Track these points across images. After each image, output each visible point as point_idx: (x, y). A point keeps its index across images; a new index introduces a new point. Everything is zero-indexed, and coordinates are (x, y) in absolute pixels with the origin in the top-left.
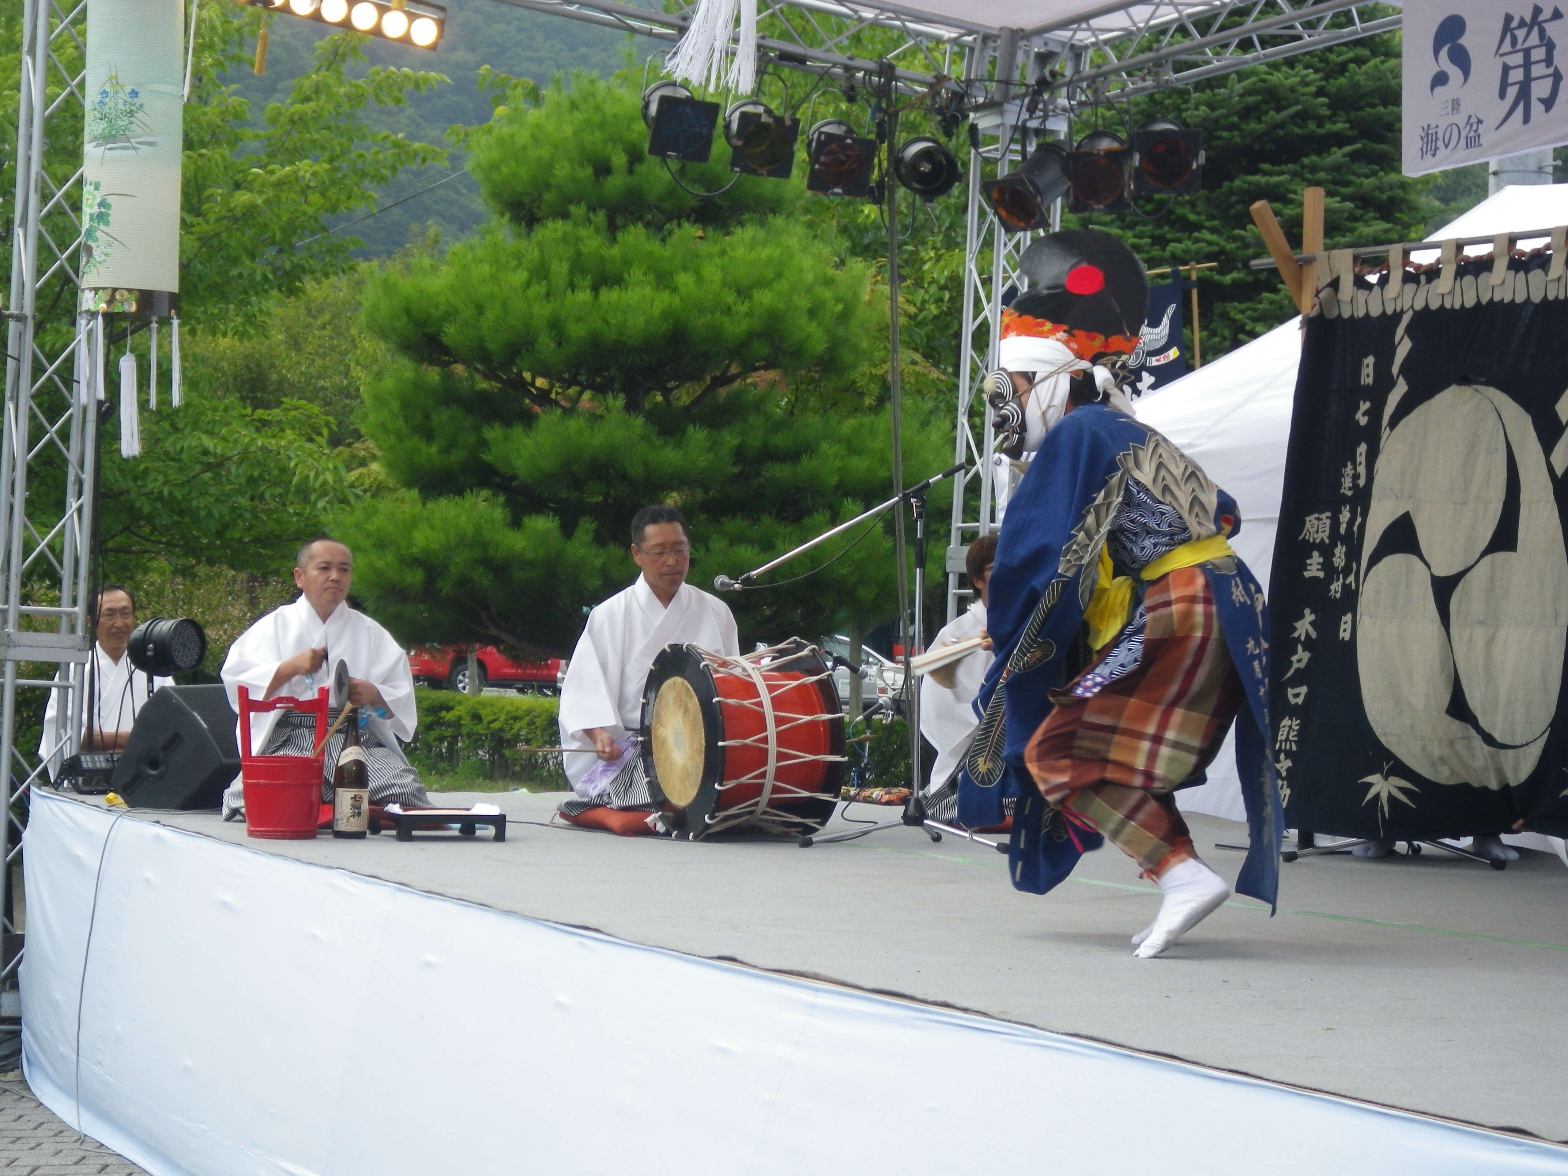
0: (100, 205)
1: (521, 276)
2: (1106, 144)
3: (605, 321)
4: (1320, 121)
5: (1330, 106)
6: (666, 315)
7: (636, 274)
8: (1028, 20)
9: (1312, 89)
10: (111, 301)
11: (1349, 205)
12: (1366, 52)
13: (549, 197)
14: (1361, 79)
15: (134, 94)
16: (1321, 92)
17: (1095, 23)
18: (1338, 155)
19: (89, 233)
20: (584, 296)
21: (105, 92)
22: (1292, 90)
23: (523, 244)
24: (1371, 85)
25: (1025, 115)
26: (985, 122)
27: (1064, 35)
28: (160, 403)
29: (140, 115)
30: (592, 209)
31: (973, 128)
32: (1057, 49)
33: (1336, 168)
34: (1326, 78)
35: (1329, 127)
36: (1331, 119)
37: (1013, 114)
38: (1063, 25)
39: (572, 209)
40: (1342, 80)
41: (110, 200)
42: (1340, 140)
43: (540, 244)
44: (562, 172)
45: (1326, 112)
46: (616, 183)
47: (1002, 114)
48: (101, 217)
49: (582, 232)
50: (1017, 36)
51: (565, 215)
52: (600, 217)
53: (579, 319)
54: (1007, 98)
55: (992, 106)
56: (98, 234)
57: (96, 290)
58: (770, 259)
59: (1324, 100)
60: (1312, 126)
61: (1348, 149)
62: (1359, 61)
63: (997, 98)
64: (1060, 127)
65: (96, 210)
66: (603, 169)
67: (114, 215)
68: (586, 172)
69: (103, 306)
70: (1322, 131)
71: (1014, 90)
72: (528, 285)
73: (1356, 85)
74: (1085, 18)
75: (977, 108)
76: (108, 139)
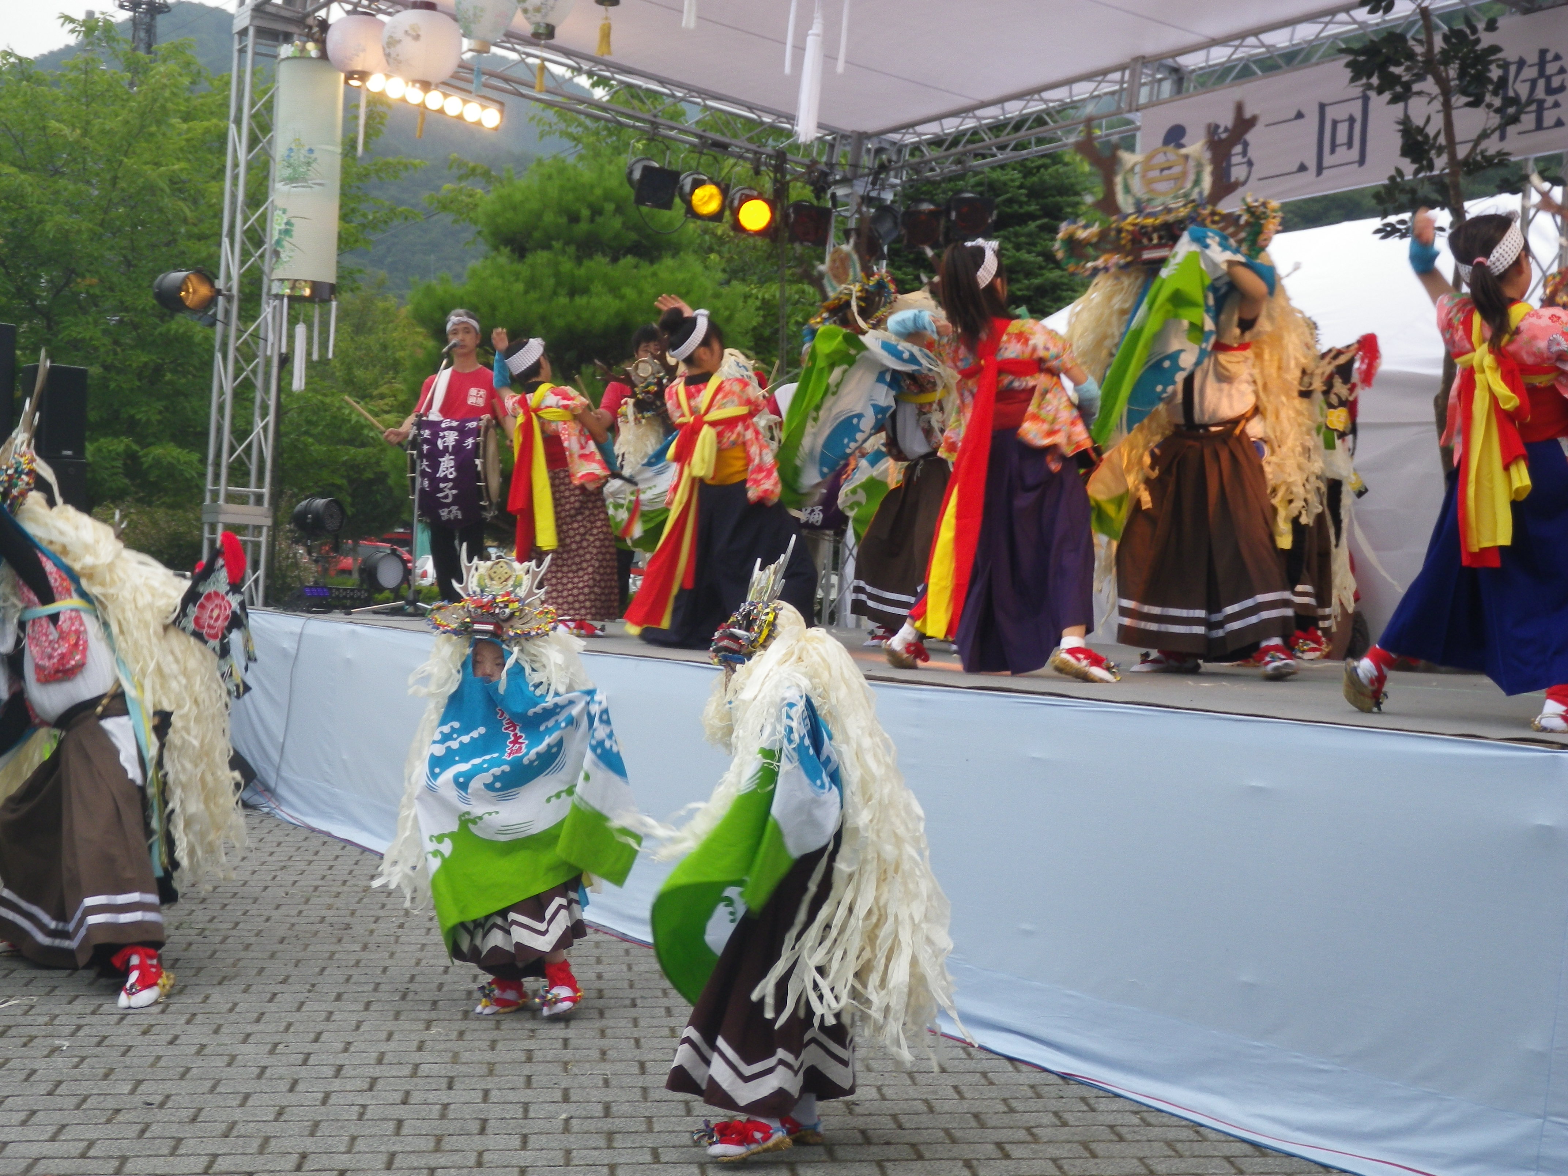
0: (287, 223)
1: (520, 287)
2: (926, 207)
3: (579, 318)
4: (1021, 204)
5: (1027, 195)
6: (618, 314)
7: (597, 287)
8: (870, 126)
9: (1017, 183)
10: (293, 288)
11: (1040, 259)
12: (1048, 161)
13: (537, 235)
14: (1047, 178)
15: (311, 151)
16: (1021, 187)
17: (919, 129)
18: (1032, 226)
19: (278, 242)
20: (563, 300)
21: (291, 150)
22: (1005, 184)
23: (517, 267)
24: (1053, 182)
25: (870, 187)
26: (841, 192)
27: (896, 137)
28: (321, 356)
29: (314, 165)
30: (567, 243)
31: (834, 196)
32: (886, 146)
33: (1030, 235)
34: (1025, 177)
35: (1026, 208)
36: (1027, 203)
37: (861, 187)
38: (895, 130)
39: (554, 243)
40: (1035, 179)
41: (293, 221)
42: (1032, 217)
43: (533, 267)
44: (549, 218)
45: (1025, 199)
46: (583, 227)
47: (852, 186)
48: (287, 232)
49: (560, 258)
50: (863, 136)
51: (549, 247)
52: (572, 249)
53: (559, 316)
54: (856, 176)
55: (845, 181)
56: (285, 243)
57: (282, 280)
58: (684, 280)
59: (1023, 191)
60: (1016, 207)
61: (1039, 222)
62: (1045, 166)
63: (849, 175)
64: (888, 197)
65: (283, 227)
66: (574, 218)
67: (296, 230)
68: (563, 220)
69: (287, 291)
70: (1022, 211)
71: (861, 171)
72: (526, 292)
73: (1042, 182)
74: (913, 125)
75: (837, 182)
76: (291, 180)
